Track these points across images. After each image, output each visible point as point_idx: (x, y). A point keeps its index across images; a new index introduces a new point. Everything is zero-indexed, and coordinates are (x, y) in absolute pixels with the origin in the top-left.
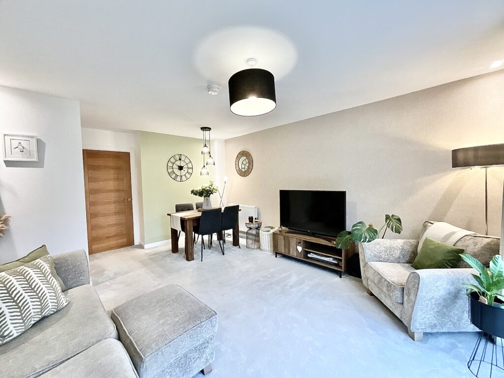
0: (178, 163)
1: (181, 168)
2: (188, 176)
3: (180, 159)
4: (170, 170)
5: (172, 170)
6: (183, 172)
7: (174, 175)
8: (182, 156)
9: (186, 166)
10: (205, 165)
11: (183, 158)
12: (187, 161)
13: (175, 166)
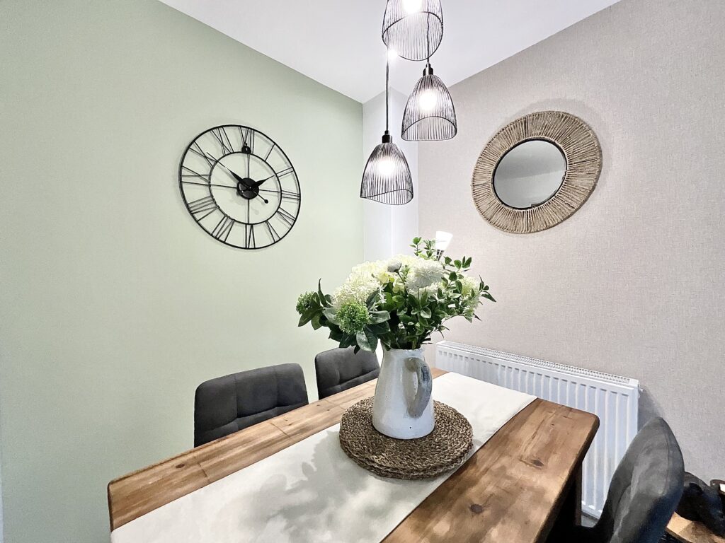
0: (238, 165)
1: (249, 188)
2: (279, 226)
3: (246, 150)
4: (195, 193)
5: (202, 193)
6: (259, 209)
7: (215, 217)
8: (257, 138)
9: (270, 185)
10: (395, 134)
11: (259, 147)
12: (277, 161)
13: (220, 176)
